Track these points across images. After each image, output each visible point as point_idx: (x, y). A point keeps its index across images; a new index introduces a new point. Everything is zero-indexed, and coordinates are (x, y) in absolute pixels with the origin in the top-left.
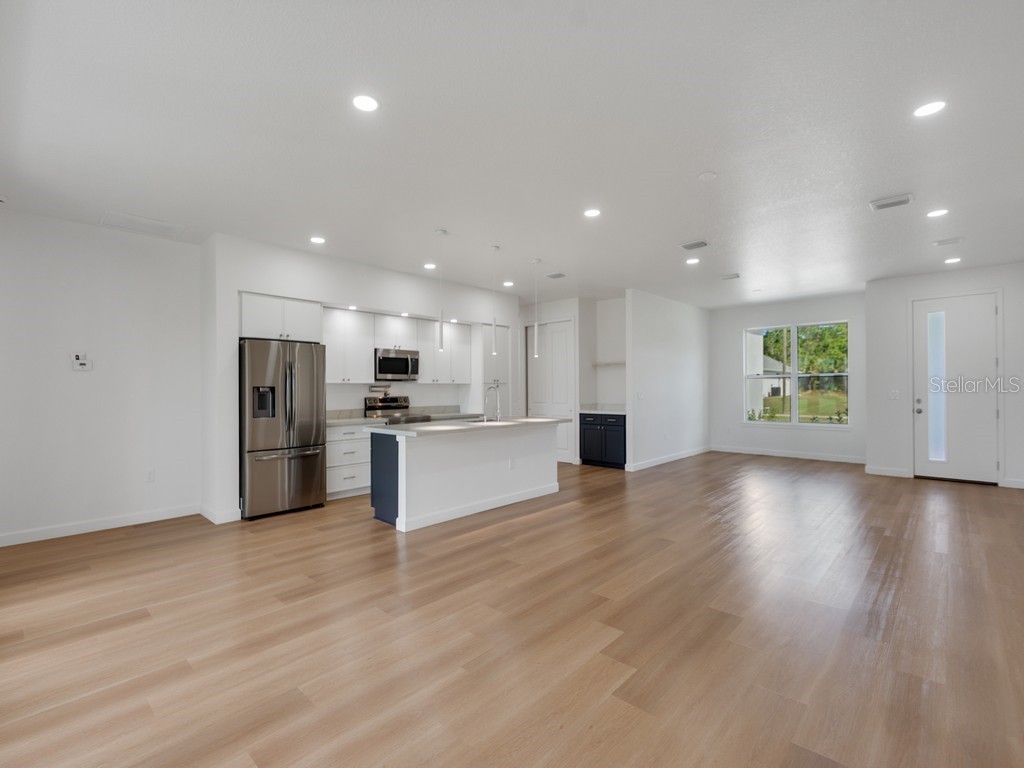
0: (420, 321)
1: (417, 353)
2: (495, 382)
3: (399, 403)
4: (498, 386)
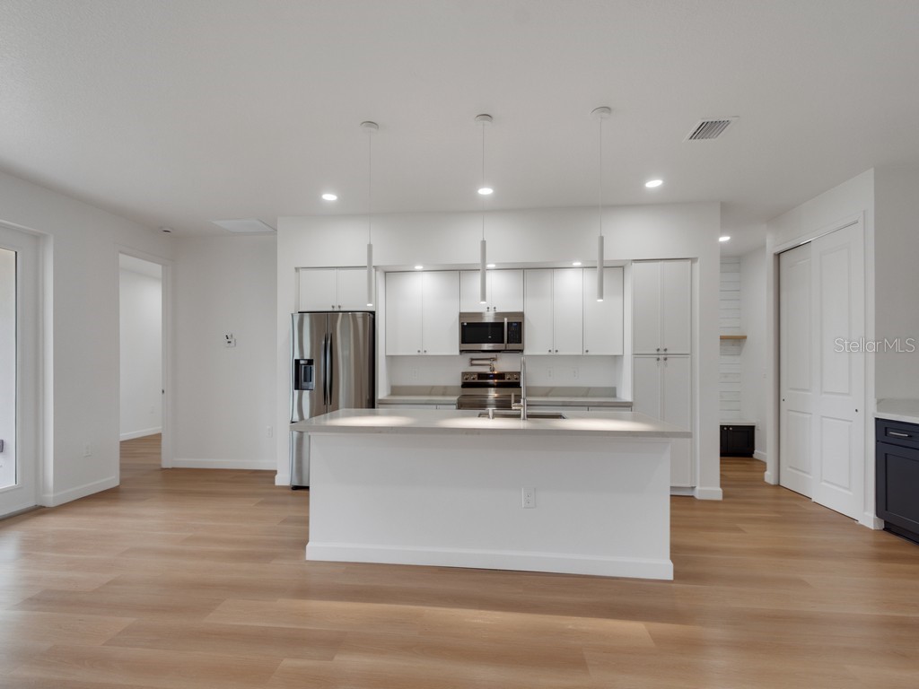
0: (530, 272)
1: (522, 315)
2: (660, 352)
3: (506, 380)
4: (665, 359)
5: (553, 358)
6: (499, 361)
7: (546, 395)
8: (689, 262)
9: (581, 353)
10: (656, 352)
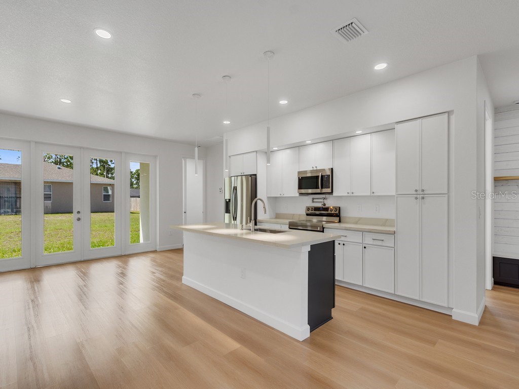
1: (332, 170)
2: (418, 193)
3: (329, 212)
4: (423, 198)
5: (351, 197)
6: (328, 200)
7: (356, 223)
8: (446, 115)
9: (369, 194)
10: (415, 193)
